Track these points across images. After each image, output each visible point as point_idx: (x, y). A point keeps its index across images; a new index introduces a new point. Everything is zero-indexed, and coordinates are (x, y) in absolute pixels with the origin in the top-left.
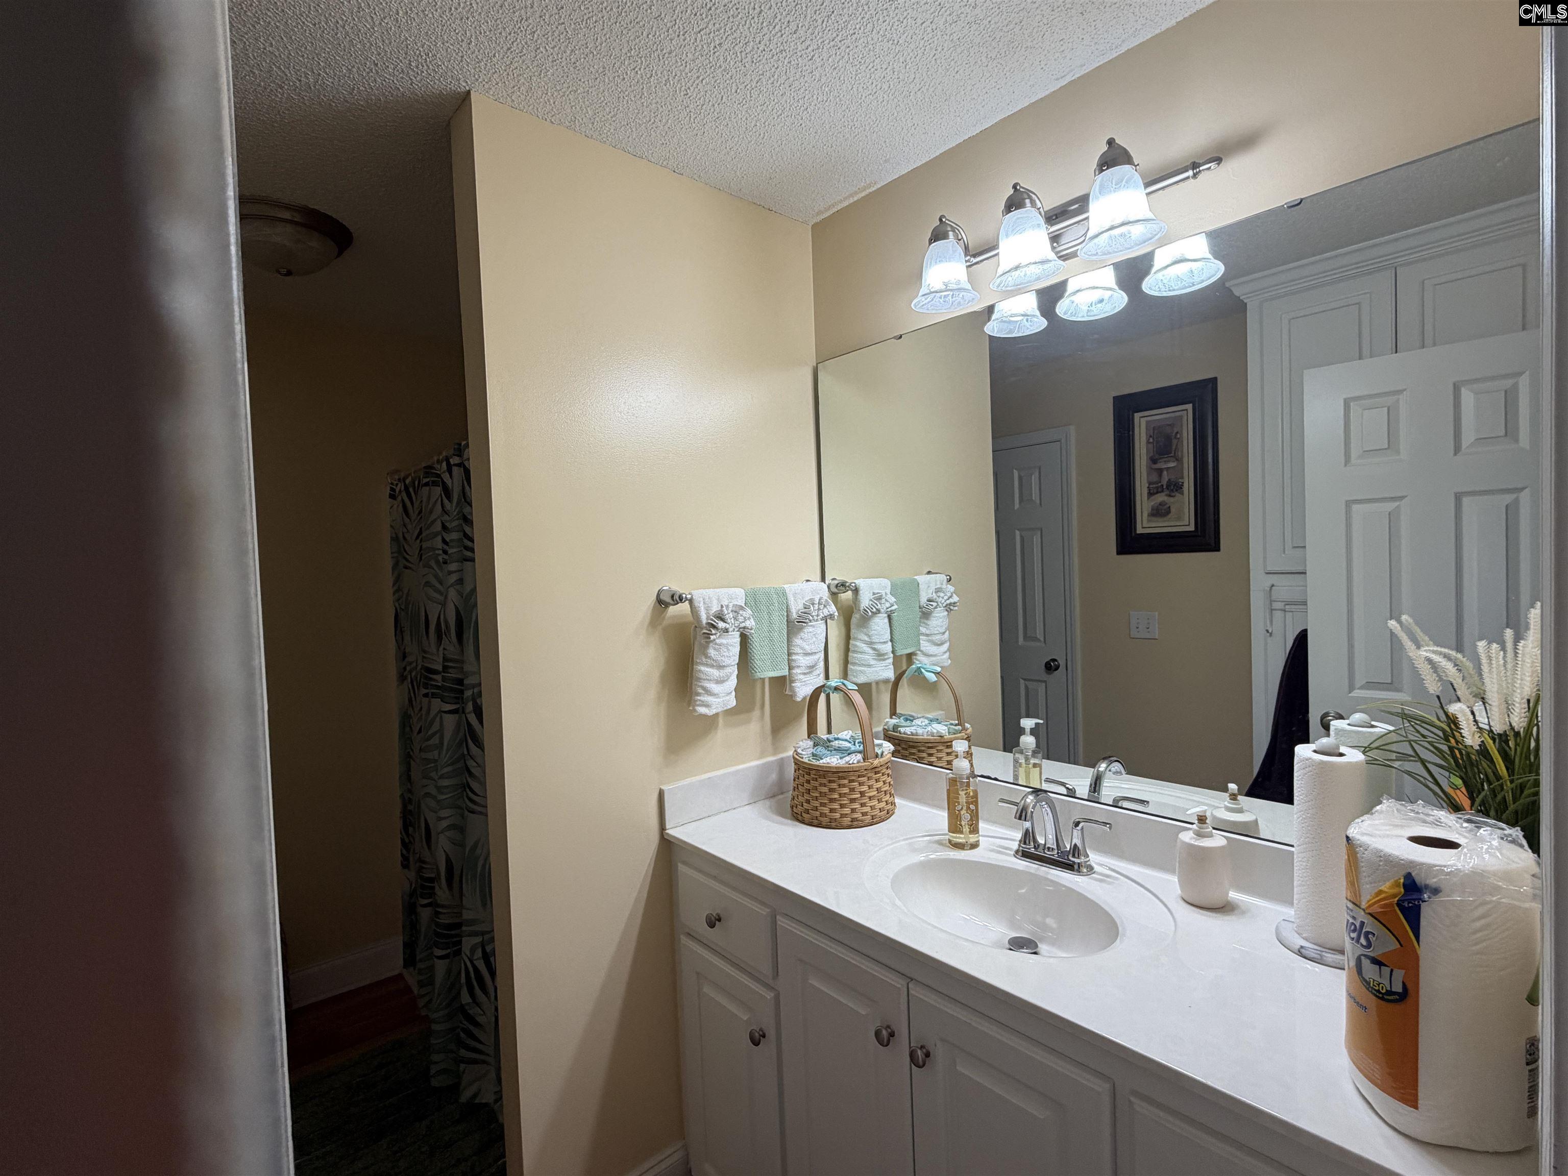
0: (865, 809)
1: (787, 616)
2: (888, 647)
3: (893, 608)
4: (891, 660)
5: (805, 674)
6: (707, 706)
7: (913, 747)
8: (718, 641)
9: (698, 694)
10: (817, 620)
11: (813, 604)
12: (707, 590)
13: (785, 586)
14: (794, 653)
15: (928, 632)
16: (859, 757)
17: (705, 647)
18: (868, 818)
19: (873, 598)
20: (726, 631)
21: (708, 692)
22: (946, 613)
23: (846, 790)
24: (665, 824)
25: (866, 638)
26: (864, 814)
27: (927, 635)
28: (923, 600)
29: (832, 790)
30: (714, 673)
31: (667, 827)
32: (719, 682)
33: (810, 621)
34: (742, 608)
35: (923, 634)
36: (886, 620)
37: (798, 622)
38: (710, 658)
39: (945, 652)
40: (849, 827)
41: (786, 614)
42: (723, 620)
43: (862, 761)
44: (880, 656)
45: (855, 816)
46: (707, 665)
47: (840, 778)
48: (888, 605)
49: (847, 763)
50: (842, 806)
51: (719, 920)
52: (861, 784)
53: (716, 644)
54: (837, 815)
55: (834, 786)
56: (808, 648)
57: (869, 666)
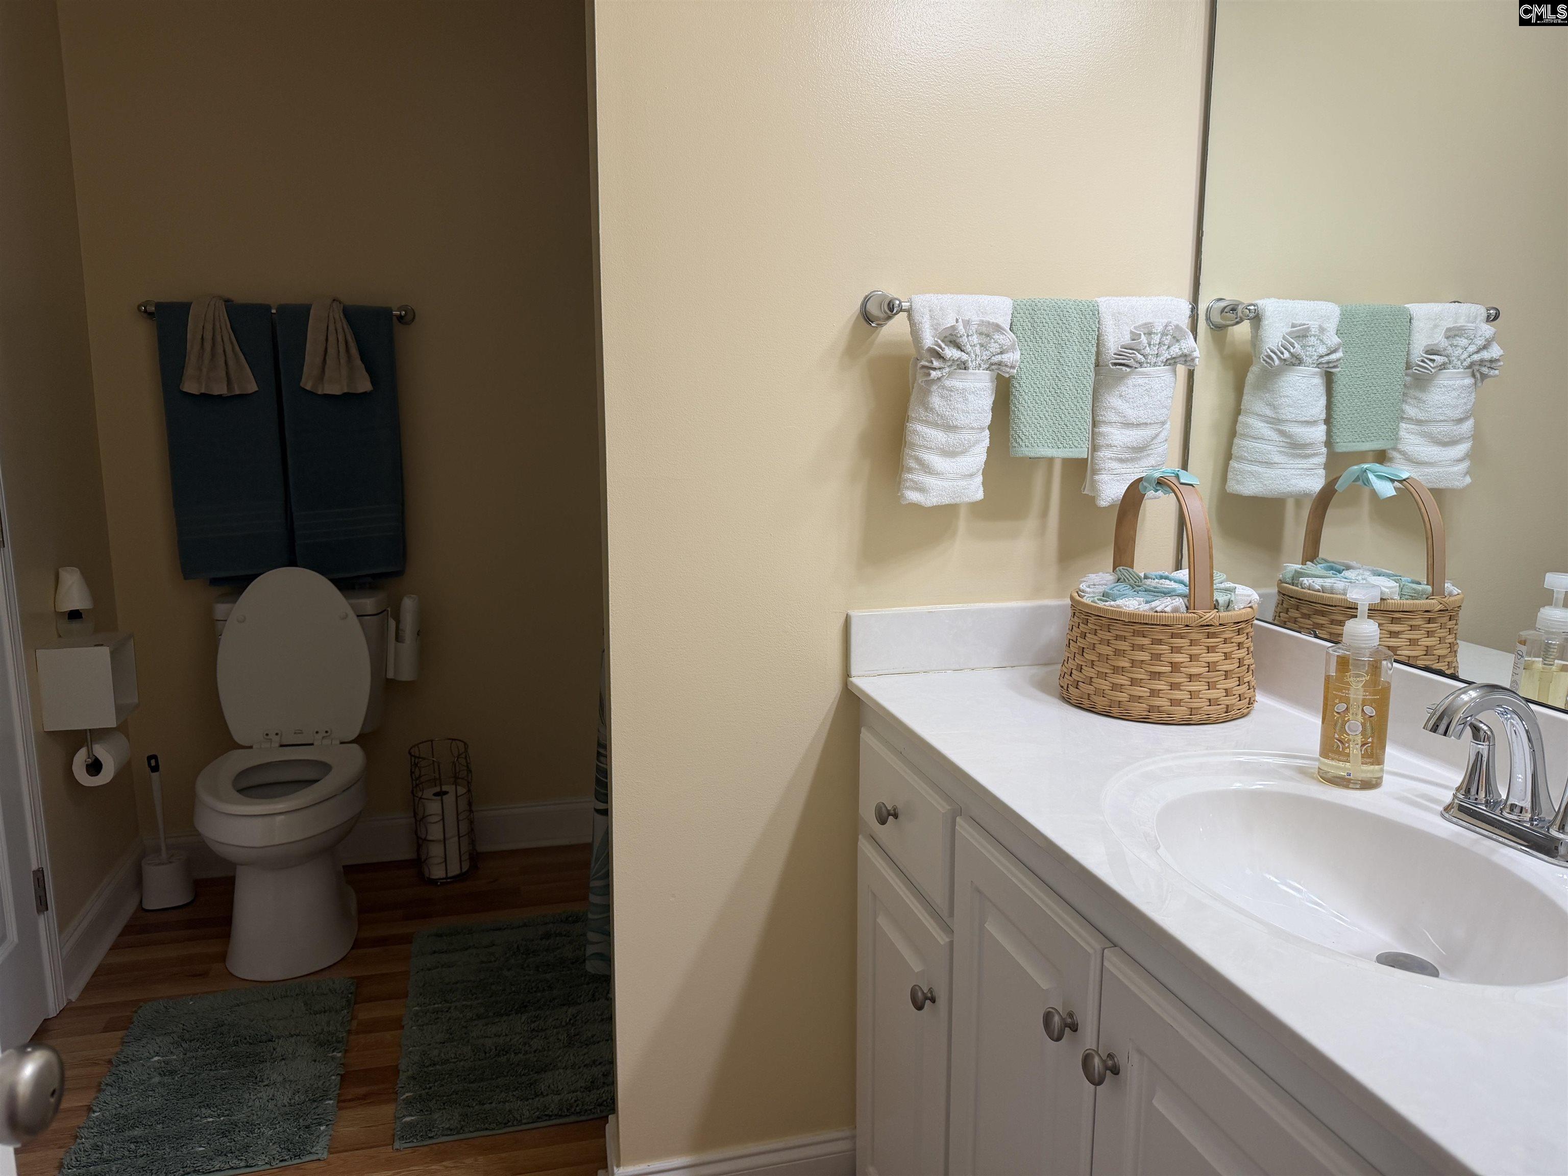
0: (1177, 695)
1: (1098, 354)
2: (1319, 433)
3: (1334, 357)
4: (1322, 459)
5: (1121, 461)
6: (921, 489)
7: (1323, 614)
8: (948, 383)
9: (910, 470)
10: (1155, 365)
11: (1149, 334)
12: (940, 296)
13: (1099, 300)
14: (1104, 422)
15: (1421, 416)
16: (1179, 602)
17: (926, 392)
18: (1181, 712)
19: (1289, 334)
20: (964, 366)
21: (927, 469)
22: (1469, 381)
23: (1144, 656)
24: (850, 671)
25: (1268, 412)
26: (1174, 702)
27: (1419, 422)
28: (1418, 351)
29: (1118, 653)
30: (937, 436)
31: (853, 673)
32: (949, 453)
33: (1141, 364)
34: (998, 328)
35: (1410, 420)
36: (1318, 382)
37: (1115, 364)
38: (932, 410)
39: (1460, 460)
40: (1144, 720)
41: (1094, 350)
42: (959, 347)
43: (1183, 609)
44: (1296, 448)
45: (1157, 702)
46: (927, 423)
47: (1135, 633)
48: (1322, 350)
49: (1152, 609)
50: (1134, 682)
51: (896, 816)
52: (1174, 650)
53: (944, 387)
54: (1123, 697)
55: (1123, 645)
56: (1132, 414)
57: (1269, 464)
